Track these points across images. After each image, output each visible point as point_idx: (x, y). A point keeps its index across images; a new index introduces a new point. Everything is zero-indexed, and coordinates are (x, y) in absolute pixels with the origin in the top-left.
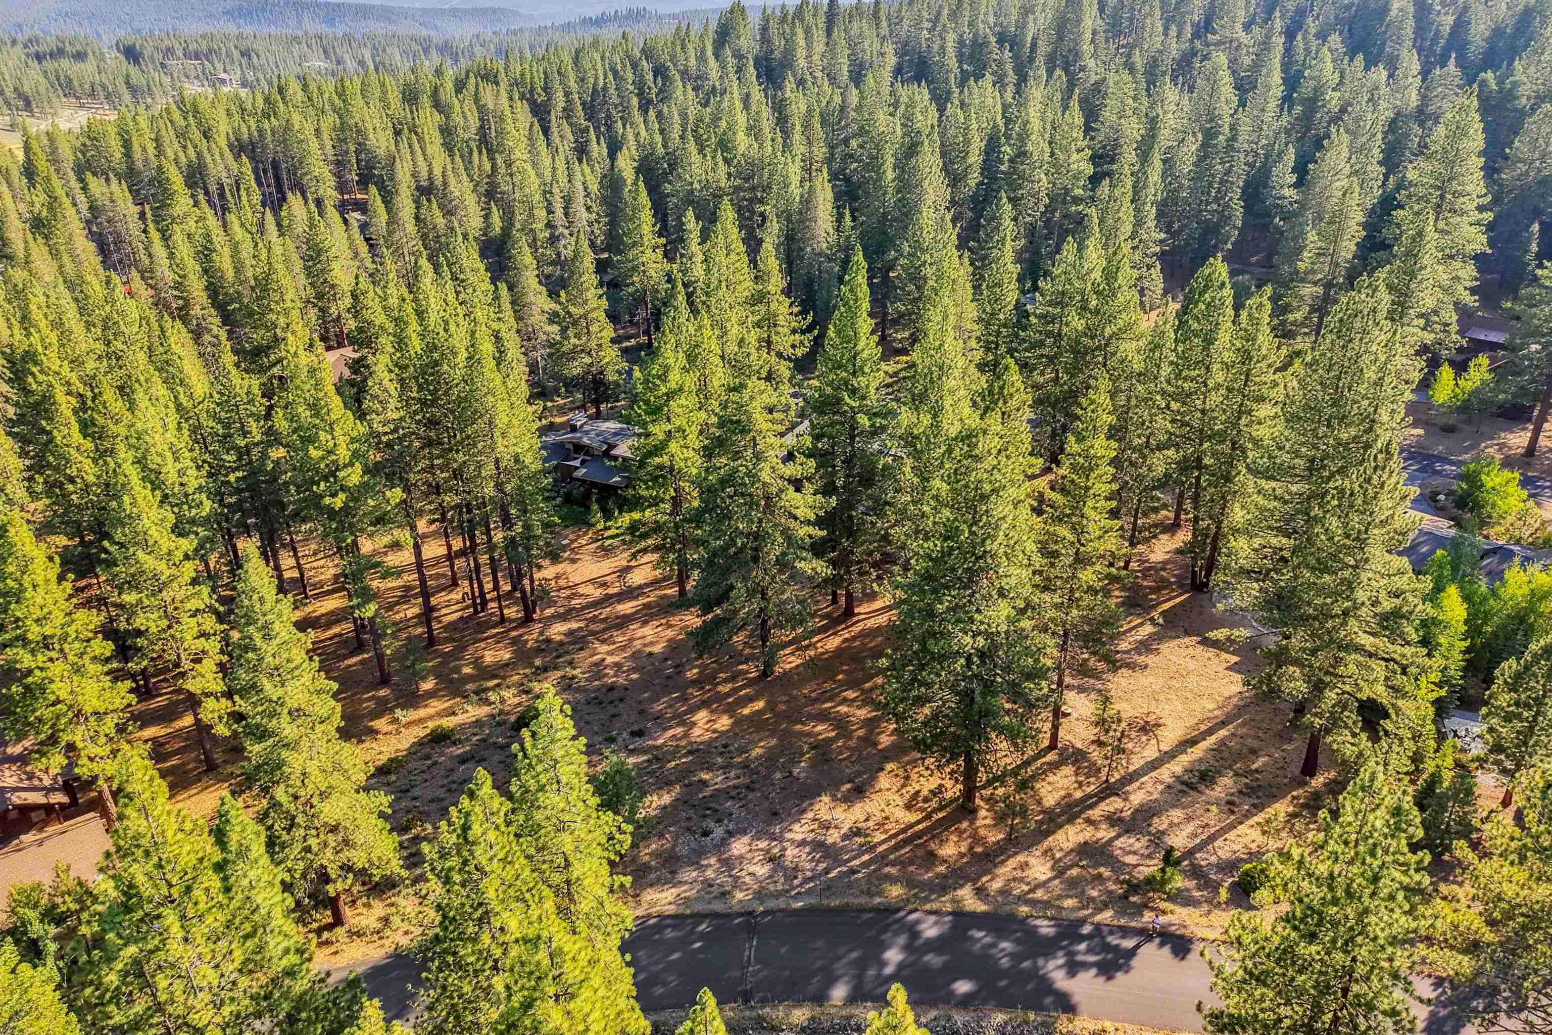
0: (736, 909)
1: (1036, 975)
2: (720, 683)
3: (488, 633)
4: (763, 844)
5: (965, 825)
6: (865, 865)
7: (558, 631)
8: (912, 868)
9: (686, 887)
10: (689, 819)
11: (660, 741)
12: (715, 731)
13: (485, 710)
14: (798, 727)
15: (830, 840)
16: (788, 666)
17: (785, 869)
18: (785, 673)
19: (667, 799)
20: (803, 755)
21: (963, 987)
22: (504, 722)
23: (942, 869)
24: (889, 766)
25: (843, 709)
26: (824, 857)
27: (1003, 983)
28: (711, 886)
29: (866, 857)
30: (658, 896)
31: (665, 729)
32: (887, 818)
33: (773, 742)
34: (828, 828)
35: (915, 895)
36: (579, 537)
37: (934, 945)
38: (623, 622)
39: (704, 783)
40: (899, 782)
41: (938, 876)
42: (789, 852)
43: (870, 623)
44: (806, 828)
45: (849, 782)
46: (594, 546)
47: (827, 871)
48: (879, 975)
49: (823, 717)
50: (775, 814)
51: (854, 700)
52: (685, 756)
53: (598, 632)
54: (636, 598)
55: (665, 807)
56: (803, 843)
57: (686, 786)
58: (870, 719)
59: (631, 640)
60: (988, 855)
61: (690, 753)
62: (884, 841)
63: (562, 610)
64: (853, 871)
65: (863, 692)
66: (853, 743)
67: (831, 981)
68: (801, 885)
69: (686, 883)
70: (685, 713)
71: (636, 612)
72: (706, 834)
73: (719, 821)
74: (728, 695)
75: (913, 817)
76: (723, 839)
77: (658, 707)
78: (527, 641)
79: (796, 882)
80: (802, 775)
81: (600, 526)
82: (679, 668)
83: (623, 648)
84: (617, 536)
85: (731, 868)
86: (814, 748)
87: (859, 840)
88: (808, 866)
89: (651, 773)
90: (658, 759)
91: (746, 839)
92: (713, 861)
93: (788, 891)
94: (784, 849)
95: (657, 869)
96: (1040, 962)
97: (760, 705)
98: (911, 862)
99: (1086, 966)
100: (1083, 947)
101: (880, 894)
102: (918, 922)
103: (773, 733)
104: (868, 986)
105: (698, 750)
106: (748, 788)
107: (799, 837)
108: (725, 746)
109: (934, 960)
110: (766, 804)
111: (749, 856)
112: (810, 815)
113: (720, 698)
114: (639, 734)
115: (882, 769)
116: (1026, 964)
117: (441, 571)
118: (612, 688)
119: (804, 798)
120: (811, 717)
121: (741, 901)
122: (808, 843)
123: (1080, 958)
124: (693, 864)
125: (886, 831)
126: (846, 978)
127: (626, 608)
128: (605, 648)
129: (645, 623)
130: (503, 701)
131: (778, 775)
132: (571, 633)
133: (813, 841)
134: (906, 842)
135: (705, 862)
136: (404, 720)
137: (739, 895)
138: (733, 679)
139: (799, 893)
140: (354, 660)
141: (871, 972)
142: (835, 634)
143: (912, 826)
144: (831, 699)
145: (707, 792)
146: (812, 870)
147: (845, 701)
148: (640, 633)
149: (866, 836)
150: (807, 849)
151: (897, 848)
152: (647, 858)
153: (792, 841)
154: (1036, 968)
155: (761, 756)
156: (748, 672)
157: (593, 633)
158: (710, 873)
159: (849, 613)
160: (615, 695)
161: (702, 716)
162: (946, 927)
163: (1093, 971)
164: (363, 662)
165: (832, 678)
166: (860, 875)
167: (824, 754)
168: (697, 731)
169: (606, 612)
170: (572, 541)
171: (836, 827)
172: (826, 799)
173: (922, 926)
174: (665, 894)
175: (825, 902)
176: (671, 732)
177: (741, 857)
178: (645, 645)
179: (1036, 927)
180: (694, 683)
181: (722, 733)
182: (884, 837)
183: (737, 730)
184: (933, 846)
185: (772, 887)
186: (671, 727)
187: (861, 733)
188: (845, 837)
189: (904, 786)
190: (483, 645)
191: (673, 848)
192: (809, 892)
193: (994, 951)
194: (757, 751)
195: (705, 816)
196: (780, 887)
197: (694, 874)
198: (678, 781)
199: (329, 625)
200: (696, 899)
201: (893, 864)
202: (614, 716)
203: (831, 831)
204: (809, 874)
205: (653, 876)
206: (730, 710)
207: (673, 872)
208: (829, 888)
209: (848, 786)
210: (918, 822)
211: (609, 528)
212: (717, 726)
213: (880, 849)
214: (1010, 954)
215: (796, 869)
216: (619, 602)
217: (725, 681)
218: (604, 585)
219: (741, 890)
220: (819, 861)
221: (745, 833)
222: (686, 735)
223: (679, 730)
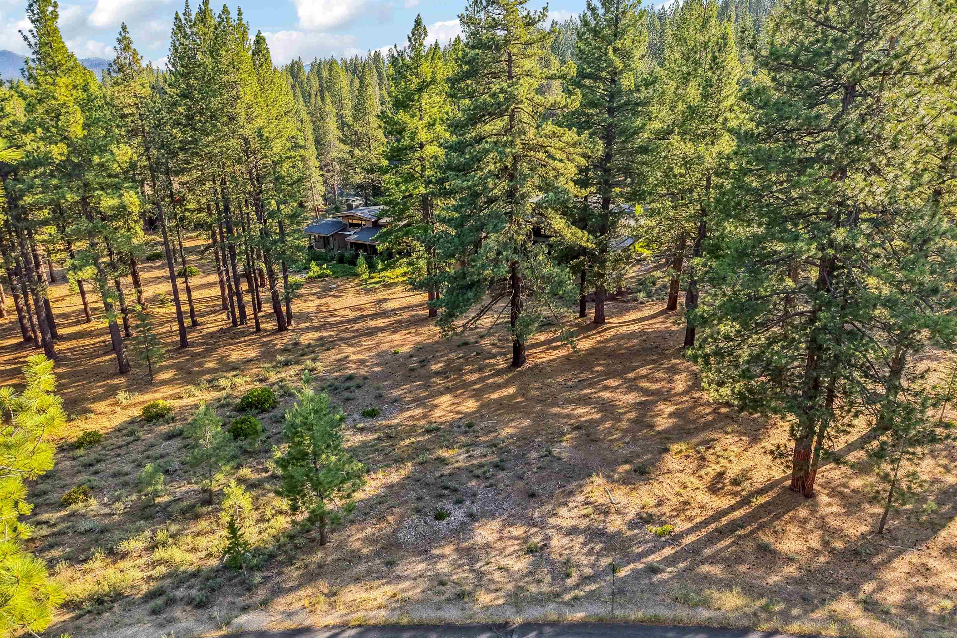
0: (481, 618)
2: (466, 374)
3: (242, 339)
4: (519, 531)
5: (803, 512)
6: (671, 561)
7: (307, 338)
8: (742, 568)
9: (406, 584)
10: (420, 499)
11: (396, 421)
12: (458, 413)
13: (215, 395)
14: (555, 410)
15: (611, 529)
16: (539, 361)
17: (552, 564)
18: (536, 366)
19: (394, 477)
20: (564, 434)
22: (228, 405)
23: (791, 570)
24: (675, 447)
25: (606, 395)
26: (608, 549)
28: (442, 583)
29: (668, 551)
30: (364, 595)
31: (402, 411)
32: (686, 503)
33: (527, 423)
34: (607, 514)
35: (765, 608)
36: (346, 283)
38: (371, 332)
39: (442, 461)
40: (692, 465)
41: (789, 580)
42: (554, 542)
43: (623, 330)
44: (576, 513)
45: (626, 462)
46: (358, 288)
47: (613, 569)
49: (584, 401)
50: (533, 495)
51: (617, 387)
52: (422, 434)
53: (347, 339)
54: (389, 317)
55: (391, 486)
56: (573, 531)
57: (421, 464)
58: (639, 404)
59: (379, 344)
60: (856, 553)
61: (428, 431)
62: (690, 531)
63: (317, 325)
64: (653, 570)
65: (626, 381)
66: (624, 425)
68: (577, 586)
69: (407, 578)
70: (426, 397)
71: (388, 326)
72: (440, 516)
73: (459, 502)
74: (475, 383)
75: (723, 503)
76: (463, 524)
77: (396, 393)
78: (276, 345)
79: (570, 582)
80: (565, 455)
81: (365, 276)
82: (423, 363)
83: (370, 349)
84: (380, 282)
85: (474, 560)
86: (577, 428)
87: (653, 529)
88: (585, 560)
89: (380, 451)
90: (389, 437)
91: (495, 525)
92: (448, 550)
93: (558, 595)
94: (549, 538)
95: (368, 558)
97: (511, 390)
98: (739, 560)
101: (706, 603)
103: (527, 414)
105: (438, 429)
106: (496, 466)
107: (567, 523)
108: (470, 426)
110: (521, 484)
111: (499, 545)
112: (580, 498)
113: (466, 385)
114: (372, 414)
115: (667, 450)
117: (217, 303)
118: (350, 378)
119: (569, 478)
120: (569, 401)
121: (487, 608)
122: (581, 532)
124: (419, 554)
125: (690, 519)
127: (380, 322)
128: (350, 350)
129: (395, 332)
130: (233, 387)
131: (534, 454)
132: (321, 338)
133: (589, 528)
134: (721, 533)
135: (437, 552)
136: (125, 403)
137: (484, 598)
138: (480, 370)
139: (576, 598)
140: (104, 358)
142: (588, 337)
143: (724, 513)
144: (590, 386)
145: (447, 470)
146: (593, 566)
147: (606, 388)
148: (389, 338)
149: (663, 523)
150: (581, 539)
151: (710, 540)
152: (358, 544)
153: (559, 528)
155: (512, 436)
156: (495, 364)
157: (341, 339)
158: (443, 567)
159: (599, 320)
160: (354, 382)
161: (445, 400)
164: (111, 360)
165: (590, 369)
166: (665, 576)
167: (588, 435)
168: (437, 413)
169: (356, 327)
170: (339, 286)
171: (618, 512)
172: (598, 480)
174: (376, 593)
175: (619, 613)
176: (407, 414)
177: (488, 546)
178: (392, 347)
180: (437, 374)
181: (467, 415)
182: (688, 525)
183: (483, 412)
184: (766, 538)
185: (533, 589)
186: (409, 409)
187: (632, 415)
188: (632, 525)
189: (700, 467)
190: (232, 347)
191: (395, 533)
192: (591, 596)
194: (507, 431)
195: (441, 496)
196: (545, 589)
197: (421, 567)
198: (410, 458)
199: (98, 336)
200: (418, 602)
201: (712, 560)
202: (347, 399)
203: (612, 517)
204: (588, 571)
205: (362, 568)
206: (477, 395)
207: (390, 564)
208: (621, 592)
209: (627, 467)
210: (732, 509)
211: (373, 278)
212: (460, 408)
213: (687, 541)
215: (567, 563)
216: (371, 320)
217: (471, 372)
218: (362, 309)
219: (488, 591)
220: (599, 555)
221: (492, 516)
222: (424, 416)
223: (418, 412)
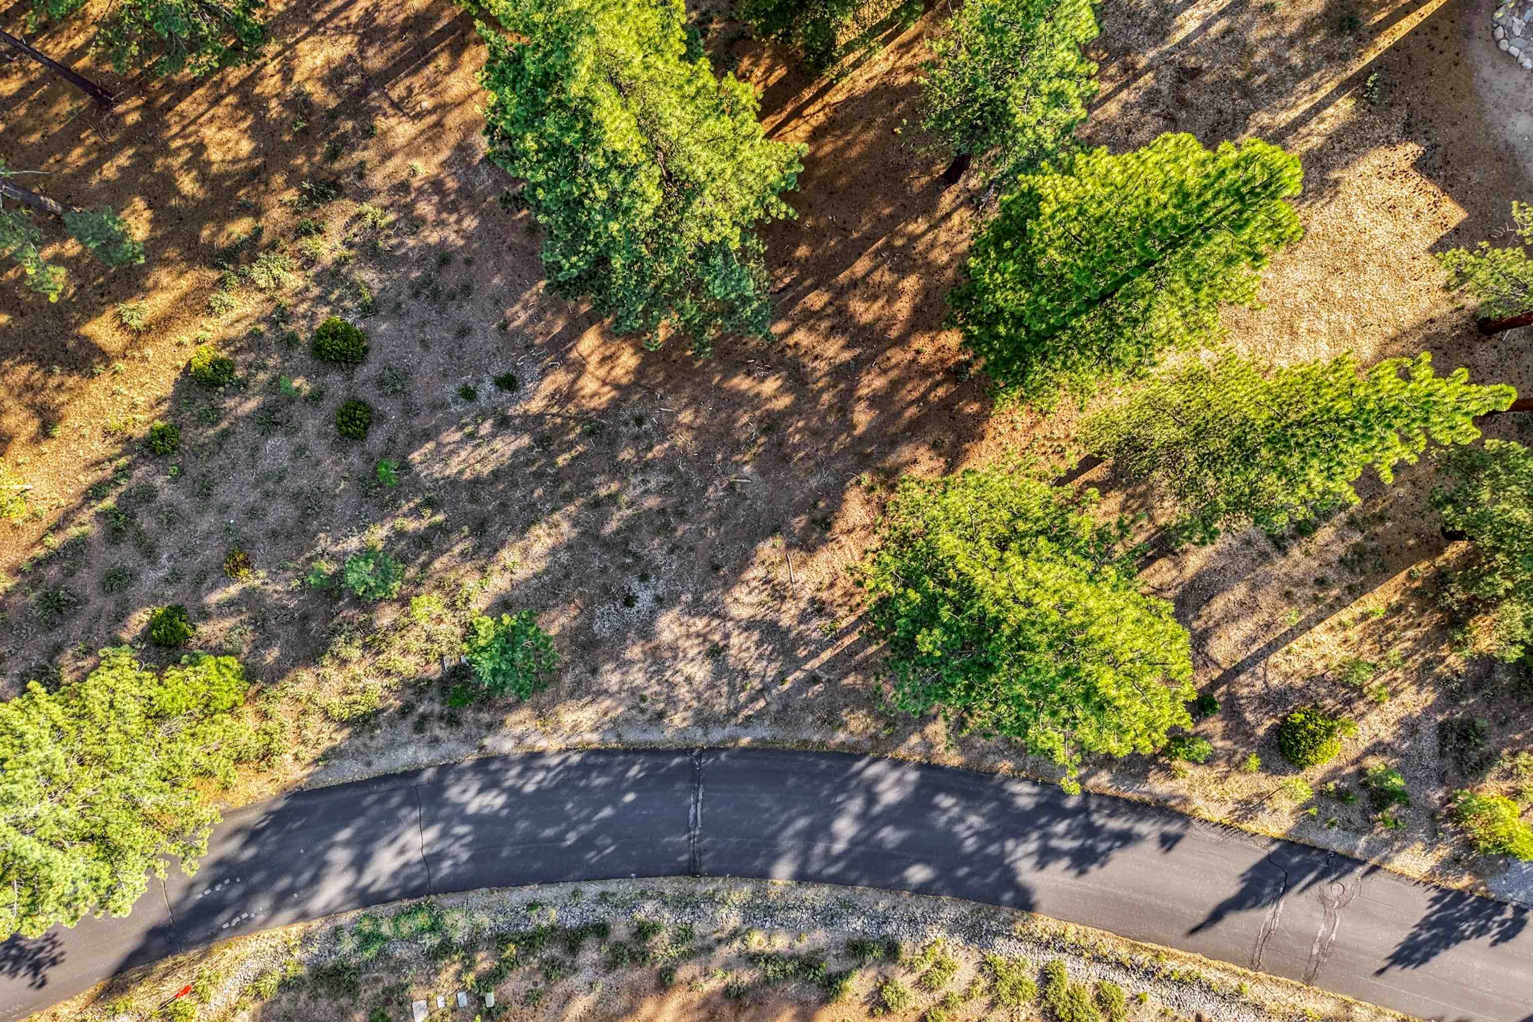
0: (671, 742)
1: (1001, 864)
11: (540, 403)
12: (613, 383)
14: (739, 380)
15: (784, 621)
17: (730, 670)
21: (918, 874)
26: (777, 651)
27: (963, 872)
31: (541, 374)
37: (893, 815)
42: (733, 641)
44: (754, 596)
47: (780, 679)
48: (828, 850)
51: (820, 315)
56: (751, 624)
58: (842, 367)
61: (584, 432)
62: (851, 627)
64: (810, 680)
65: (836, 293)
67: (774, 857)
68: (749, 702)
69: (607, 693)
70: (565, 335)
72: (629, 601)
73: (644, 577)
76: (650, 611)
79: (744, 696)
85: (662, 666)
87: (821, 622)
88: (757, 667)
91: (678, 613)
92: (637, 652)
94: (728, 634)
96: (1010, 844)
99: (1057, 854)
100: (1061, 827)
102: (877, 780)
104: (814, 867)
107: (745, 613)
109: (890, 835)
111: (684, 644)
112: (759, 571)
116: (993, 849)
119: (750, 537)
120: (757, 357)
121: (679, 729)
122: (757, 625)
123: (1054, 843)
124: (613, 656)
126: (790, 855)
133: (764, 620)
135: (629, 655)
139: (746, 718)
141: (819, 848)
146: (763, 675)
147: (806, 316)
149: (830, 615)
150: (756, 636)
153: (738, 620)
154: (1003, 854)
158: (636, 676)
161: (592, 346)
162: (910, 789)
163: (1065, 862)
166: (820, 687)
168: (587, 383)
171: (793, 597)
173: (881, 787)
175: (780, 736)
176: (551, 381)
177: (674, 646)
179: (1013, 795)
185: (714, 704)
188: (804, 616)
192: (759, 716)
193: (959, 828)
195: (624, 567)
196: (724, 705)
197: (617, 677)
200: (627, 721)
201: (859, 669)
203: (787, 604)
204: (759, 682)
207: (592, 671)
208: (783, 708)
212: (615, 372)
213: (846, 641)
214: (977, 834)
215: (743, 671)
220: (770, 659)
221: (676, 601)
222: (572, 390)
223: (562, 377)
